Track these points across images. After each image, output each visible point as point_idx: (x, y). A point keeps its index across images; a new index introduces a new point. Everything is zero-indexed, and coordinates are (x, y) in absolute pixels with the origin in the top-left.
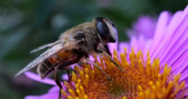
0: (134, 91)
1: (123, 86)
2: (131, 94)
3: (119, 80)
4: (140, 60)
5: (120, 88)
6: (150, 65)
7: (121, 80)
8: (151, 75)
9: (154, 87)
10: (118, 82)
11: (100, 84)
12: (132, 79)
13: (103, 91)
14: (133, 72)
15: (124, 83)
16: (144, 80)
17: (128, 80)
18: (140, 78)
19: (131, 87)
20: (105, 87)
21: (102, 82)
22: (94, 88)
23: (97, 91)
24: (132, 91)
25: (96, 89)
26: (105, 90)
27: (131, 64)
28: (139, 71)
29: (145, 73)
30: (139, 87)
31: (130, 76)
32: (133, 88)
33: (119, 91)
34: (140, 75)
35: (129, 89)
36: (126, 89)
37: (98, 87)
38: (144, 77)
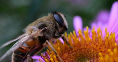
0: (96, 58)
1: (87, 56)
2: (93, 60)
3: (84, 51)
4: (100, 35)
5: (85, 57)
6: (107, 38)
7: (85, 51)
8: (109, 46)
9: (112, 53)
10: (84, 52)
11: (69, 55)
12: (94, 49)
13: (71, 60)
14: (95, 44)
15: (88, 53)
16: (104, 50)
17: (91, 51)
18: (100, 48)
19: (93, 55)
20: (73, 57)
21: (71, 53)
22: (65, 58)
23: (67, 60)
24: (94, 58)
25: (66, 58)
26: (73, 59)
27: (92, 39)
28: (99, 43)
29: (104, 44)
30: (100, 54)
31: (92, 47)
32: (95, 56)
33: (84, 59)
34: (100, 46)
35: (92, 57)
36: (90, 57)
37: (68, 57)
38: (103, 48)
